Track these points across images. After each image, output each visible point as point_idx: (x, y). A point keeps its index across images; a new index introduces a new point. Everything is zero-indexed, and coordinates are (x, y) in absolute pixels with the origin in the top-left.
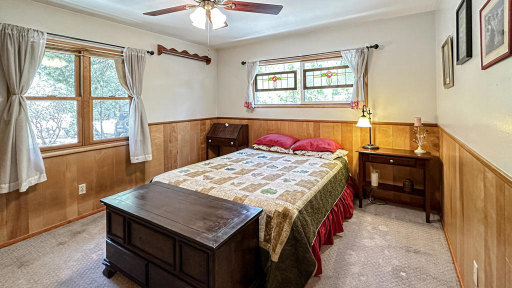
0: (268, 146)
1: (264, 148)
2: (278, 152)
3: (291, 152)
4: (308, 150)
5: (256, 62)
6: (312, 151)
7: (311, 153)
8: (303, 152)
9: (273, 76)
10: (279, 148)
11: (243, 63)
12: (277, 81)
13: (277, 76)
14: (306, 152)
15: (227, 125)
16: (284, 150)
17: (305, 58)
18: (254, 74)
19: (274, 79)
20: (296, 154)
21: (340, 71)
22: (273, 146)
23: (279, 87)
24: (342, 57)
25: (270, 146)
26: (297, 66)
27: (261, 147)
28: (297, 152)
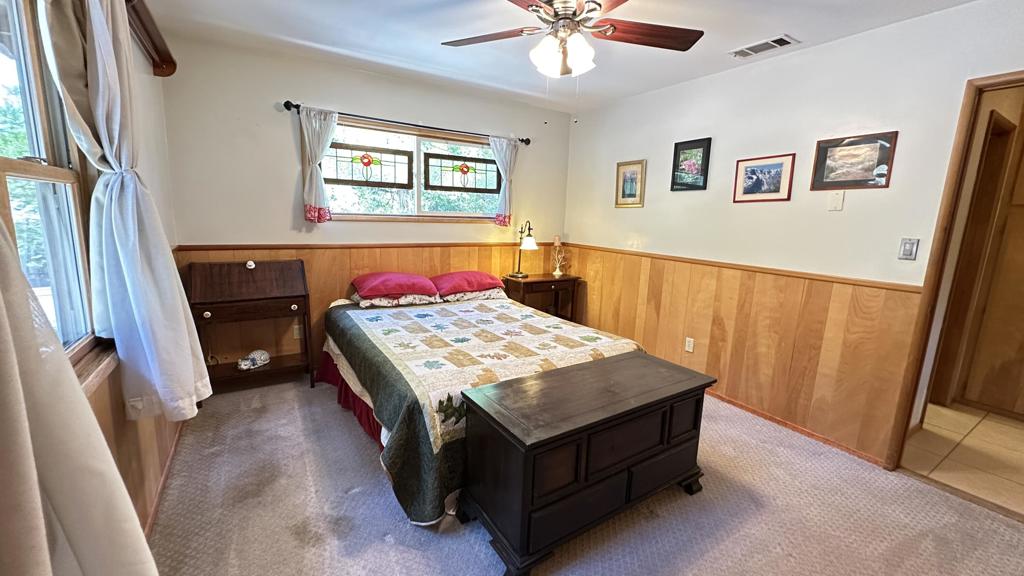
0: (390, 298)
1: (384, 302)
2: (416, 305)
3: (439, 300)
4: (464, 291)
5: (331, 112)
6: (472, 292)
7: (469, 295)
8: (459, 296)
9: (363, 153)
10: (416, 296)
11: (288, 105)
12: (372, 165)
13: (373, 155)
14: (462, 295)
15: (251, 265)
16: (427, 299)
17: (427, 132)
18: (327, 140)
19: (366, 161)
20: (448, 301)
21: (480, 166)
22: (403, 295)
23: (375, 179)
24: (489, 145)
25: (396, 296)
26: (408, 142)
27: (376, 302)
28: (449, 298)
